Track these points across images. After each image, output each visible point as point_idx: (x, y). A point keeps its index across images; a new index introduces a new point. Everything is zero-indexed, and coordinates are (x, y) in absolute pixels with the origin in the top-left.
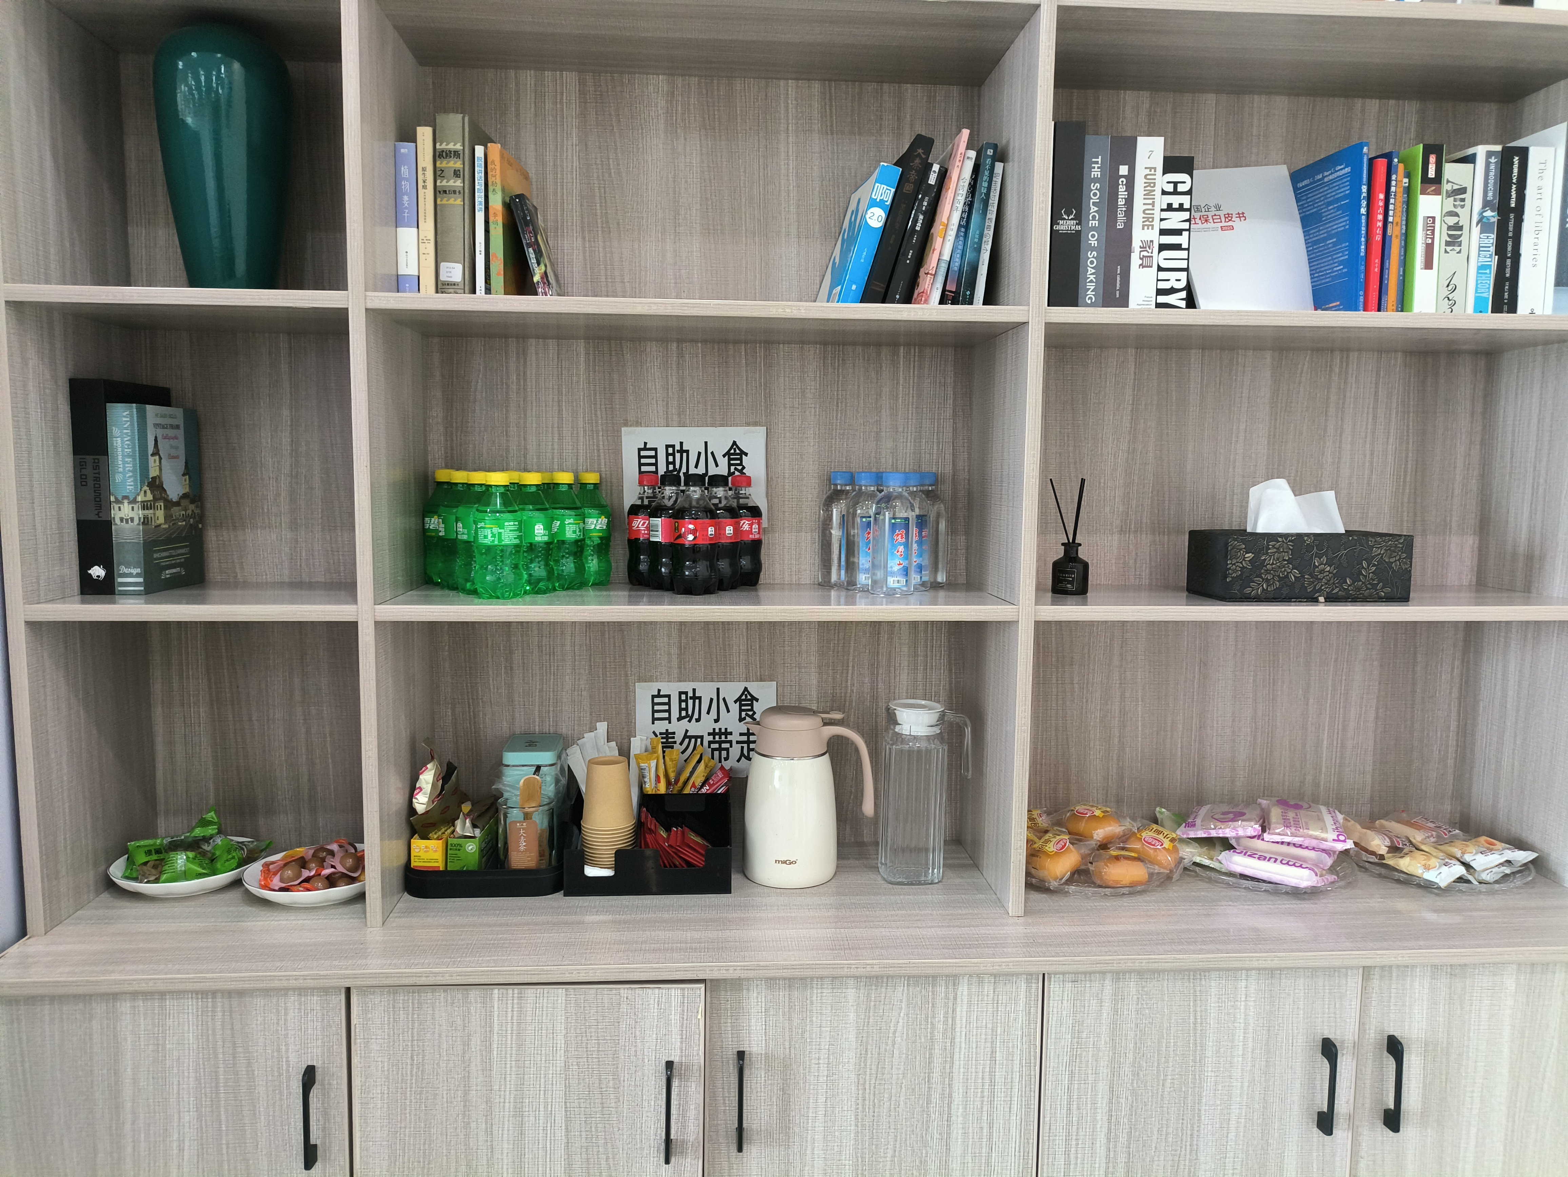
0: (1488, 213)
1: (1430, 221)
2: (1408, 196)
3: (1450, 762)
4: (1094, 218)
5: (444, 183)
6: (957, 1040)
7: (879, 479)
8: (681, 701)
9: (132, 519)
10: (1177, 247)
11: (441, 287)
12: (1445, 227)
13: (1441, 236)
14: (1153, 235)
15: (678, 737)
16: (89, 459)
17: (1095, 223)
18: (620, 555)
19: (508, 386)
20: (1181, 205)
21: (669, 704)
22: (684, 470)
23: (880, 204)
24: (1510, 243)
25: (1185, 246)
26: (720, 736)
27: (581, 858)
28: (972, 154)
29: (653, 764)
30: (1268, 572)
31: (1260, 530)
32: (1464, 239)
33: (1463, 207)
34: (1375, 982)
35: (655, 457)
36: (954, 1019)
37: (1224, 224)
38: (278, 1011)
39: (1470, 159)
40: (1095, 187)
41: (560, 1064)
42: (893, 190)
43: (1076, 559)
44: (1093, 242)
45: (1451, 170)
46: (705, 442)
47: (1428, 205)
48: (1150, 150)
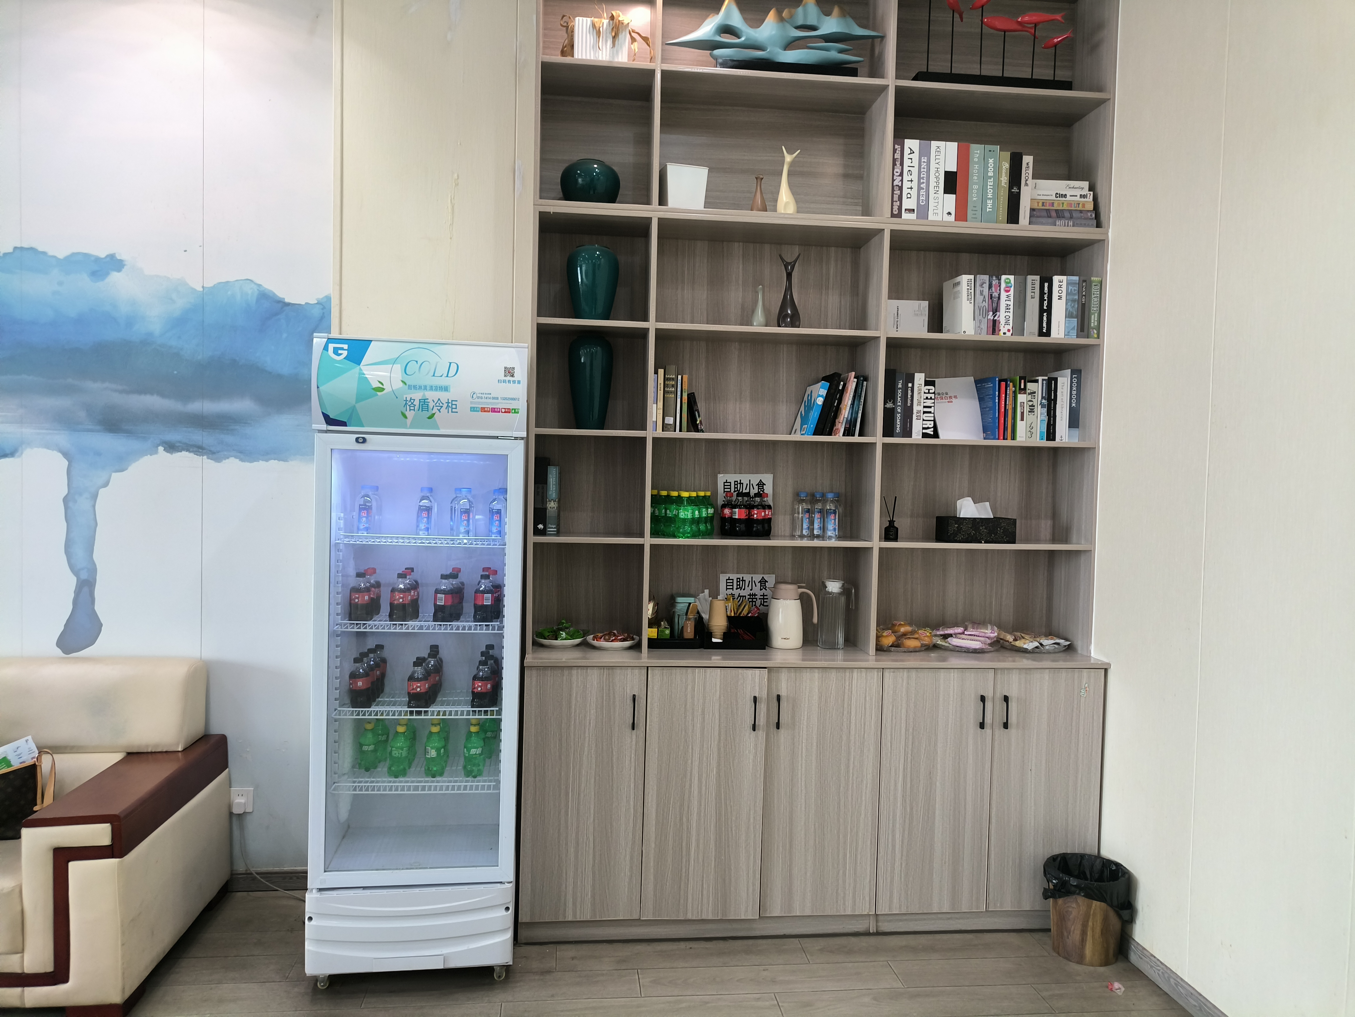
0: (1044, 401)
1: (1022, 404)
2: (1015, 395)
3: (1044, 612)
4: (899, 402)
5: (668, 389)
6: (853, 692)
7: (823, 495)
8: (737, 582)
9: (554, 507)
10: (930, 412)
11: (665, 427)
12: (1028, 406)
13: (1026, 409)
14: (921, 408)
15: (736, 596)
16: (540, 486)
17: (900, 404)
18: (716, 523)
19: (675, 458)
20: (931, 397)
21: (733, 583)
22: (741, 490)
23: (822, 396)
24: (1052, 411)
25: (933, 412)
26: (753, 596)
27: (710, 635)
28: (856, 380)
29: (730, 604)
30: (963, 531)
31: (961, 517)
32: (1035, 410)
33: (1034, 398)
34: (999, 676)
35: (730, 485)
36: (852, 685)
37: (949, 400)
38: (624, 675)
39: (1037, 381)
40: (900, 391)
41: (718, 696)
42: (826, 391)
43: (894, 527)
44: (899, 411)
45: (1030, 385)
46: (750, 480)
47: (1021, 398)
48: (919, 378)
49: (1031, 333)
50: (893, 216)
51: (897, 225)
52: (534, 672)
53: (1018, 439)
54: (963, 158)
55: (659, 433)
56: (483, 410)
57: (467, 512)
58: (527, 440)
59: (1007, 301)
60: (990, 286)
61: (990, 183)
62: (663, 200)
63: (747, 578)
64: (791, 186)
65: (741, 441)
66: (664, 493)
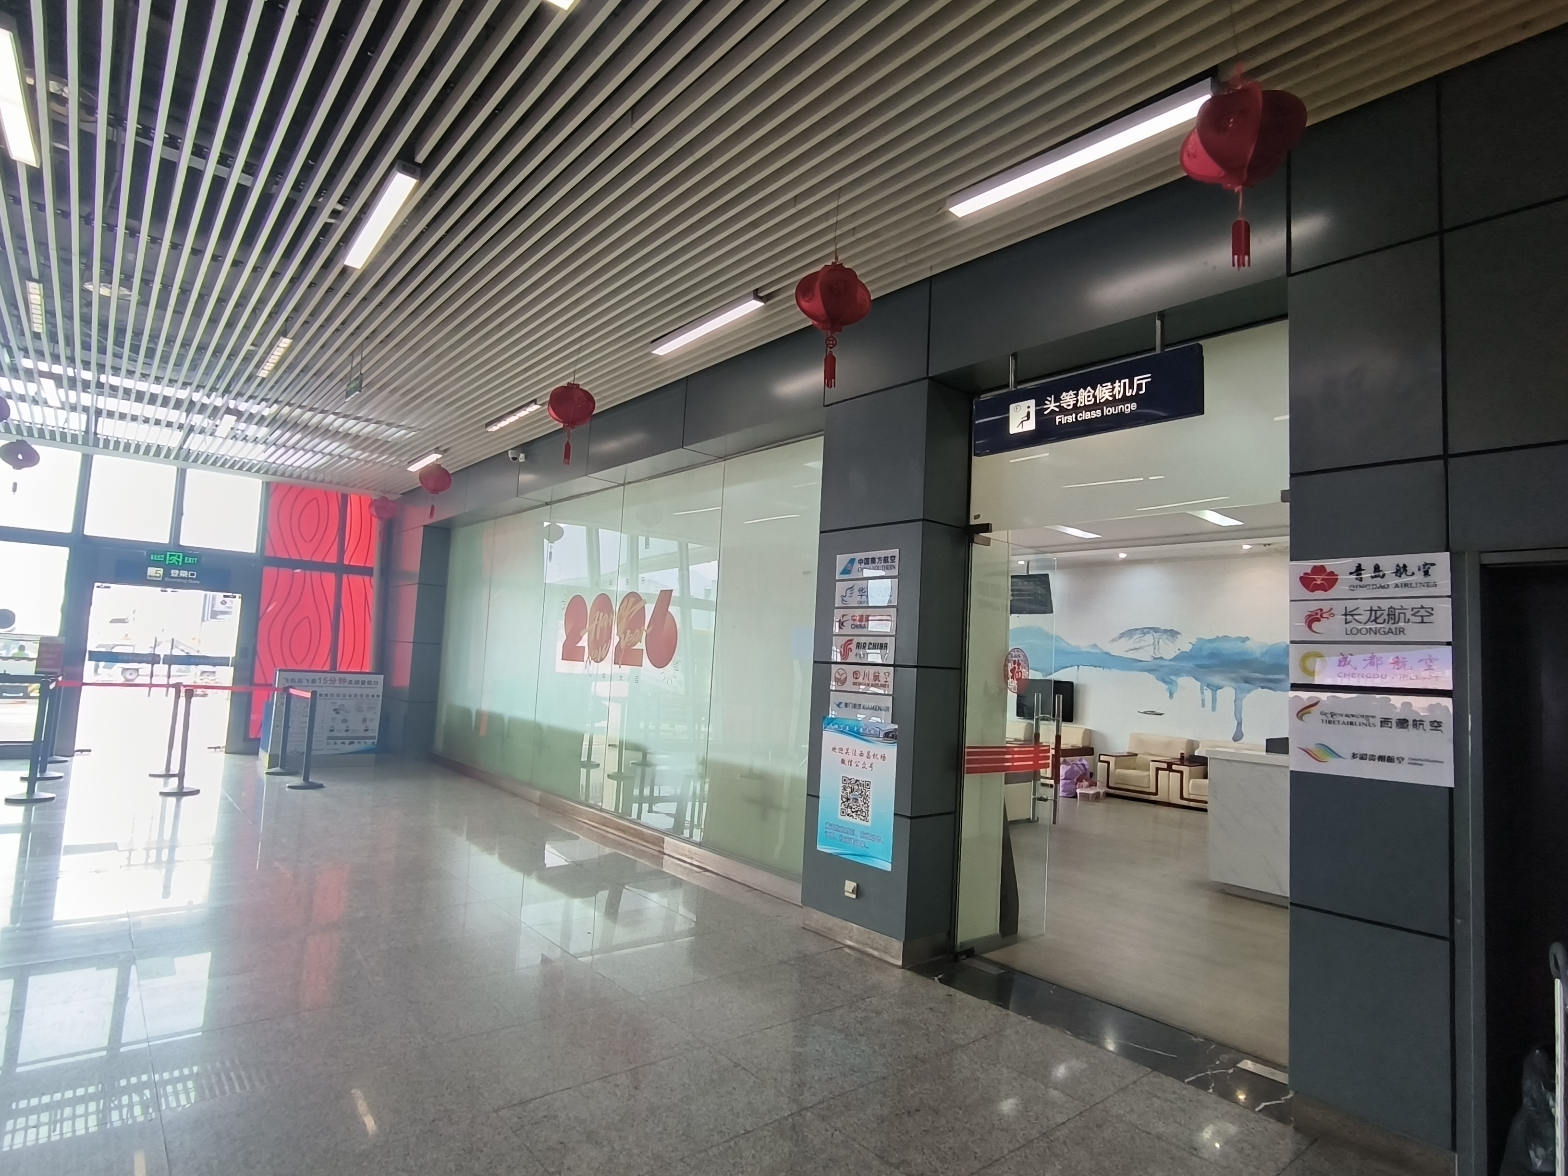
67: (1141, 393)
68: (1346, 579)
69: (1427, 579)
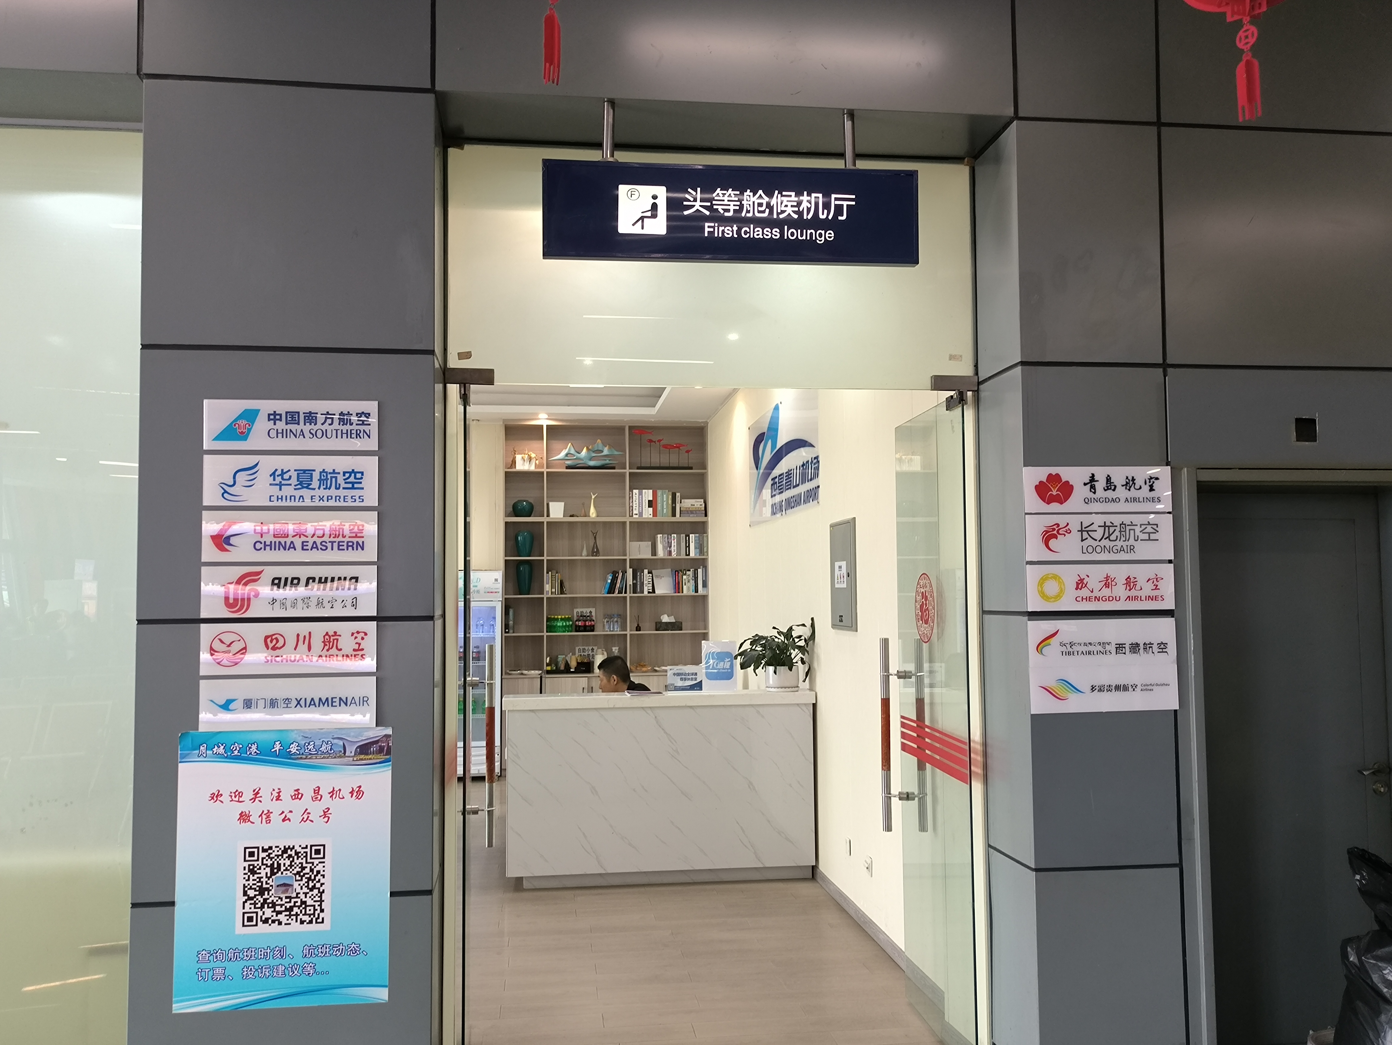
0: (693, 578)
1: (685, 579)
2: (682, 576)
4: (638, 580)
5: (552, 579)
9: (512, 623)
10: (651, 584)
11: (552, 593)
12: (687, 580)
13: (687, 582)
14: (647, 583)
15: (581, 655)
16: (507, 616)
18: (574, 627)
19: (555, 604)
20: (652, 578)
21: (580, 649)
22: (583, 615)
23: (610, 579)
24: (696, 582)
26: (589, 655)
27: (570, 668)
28: (622, 574)
29: (579, 658)
30: (664, 627)
31: (663, 622)
32: (690, 582)
33: (689, 577)
35: (579, 613)
37: (658, 579)
39: (690, 571)
40: (638, 576)
41: (570, 687)
42: (611, 577)
43: (639, 626)
44: (639, 584)
45: (687, 572)
46: (586, 611)
47: (684, 577)
48: (646, 571)
49: (683, 555)
50: (630, 516)
51: (631, 519)
52: (506, 680)
53: (684, 592)
54: (655, 495)
55: (550, 595)
56: (488, 592)
57: (482, 625)
58: (502, 601)
59: (674, 543)
60: (668, 538)
61: (665, 503)
62: (548, 516)
63: (586, 648)
64: (595, 507)
65: (583, 597)
66: (553, 617)
67: (840, 218)
68: (1080, 492)
69: (1152, 494)
